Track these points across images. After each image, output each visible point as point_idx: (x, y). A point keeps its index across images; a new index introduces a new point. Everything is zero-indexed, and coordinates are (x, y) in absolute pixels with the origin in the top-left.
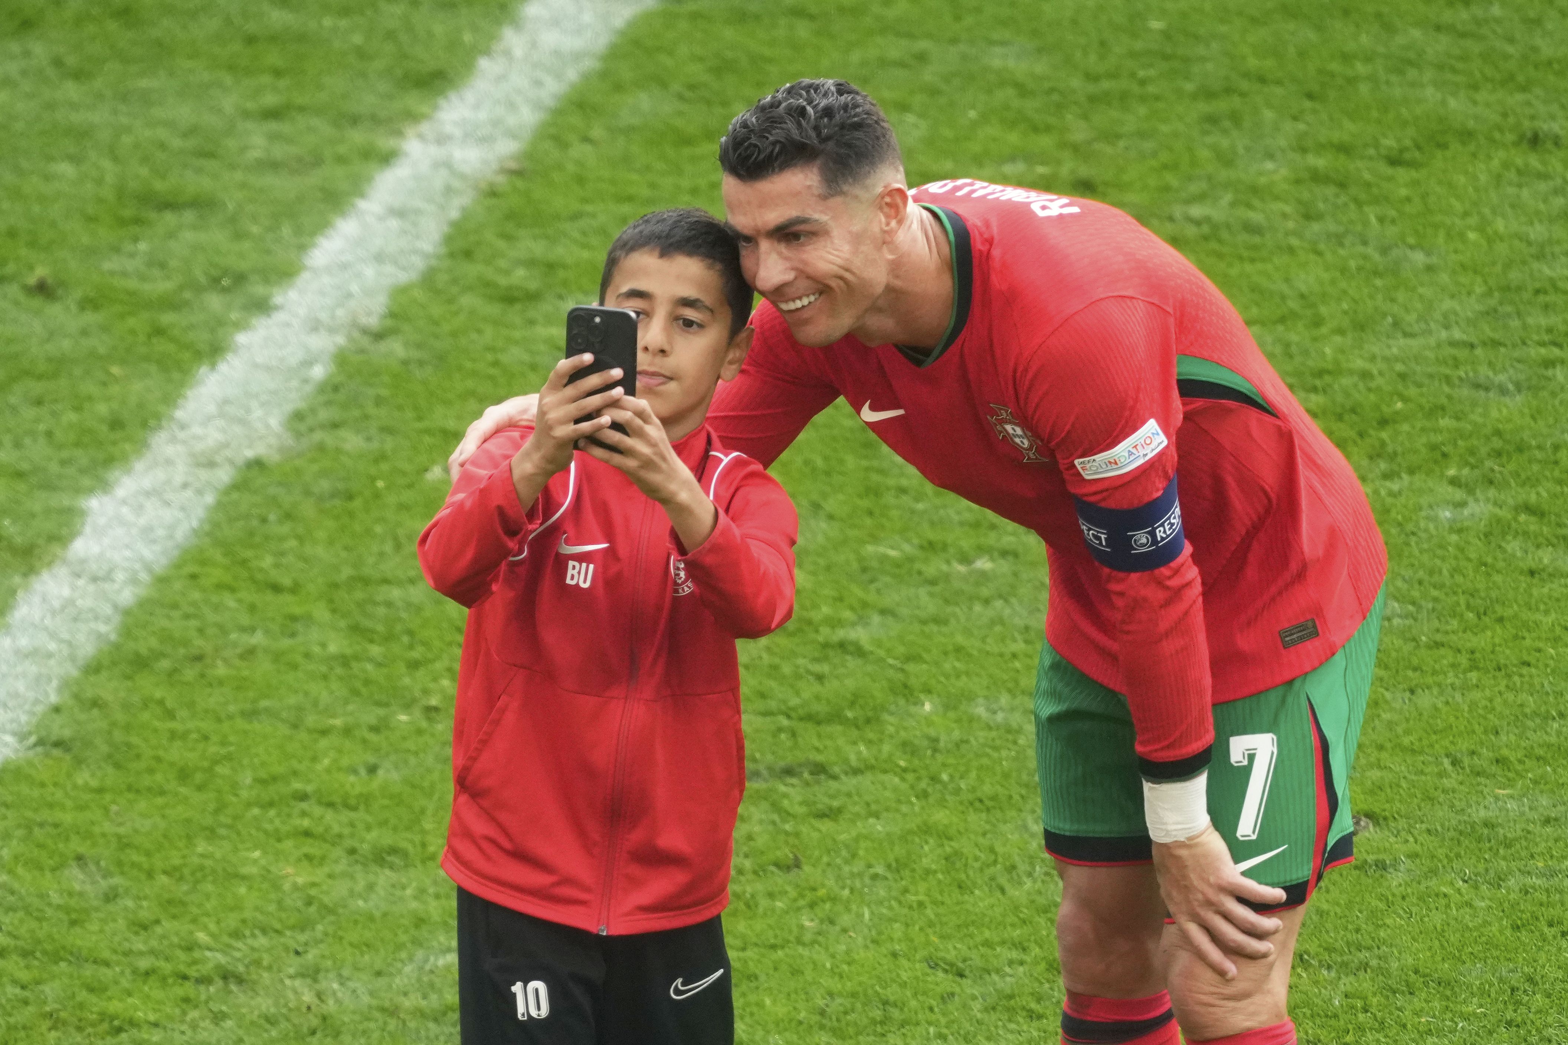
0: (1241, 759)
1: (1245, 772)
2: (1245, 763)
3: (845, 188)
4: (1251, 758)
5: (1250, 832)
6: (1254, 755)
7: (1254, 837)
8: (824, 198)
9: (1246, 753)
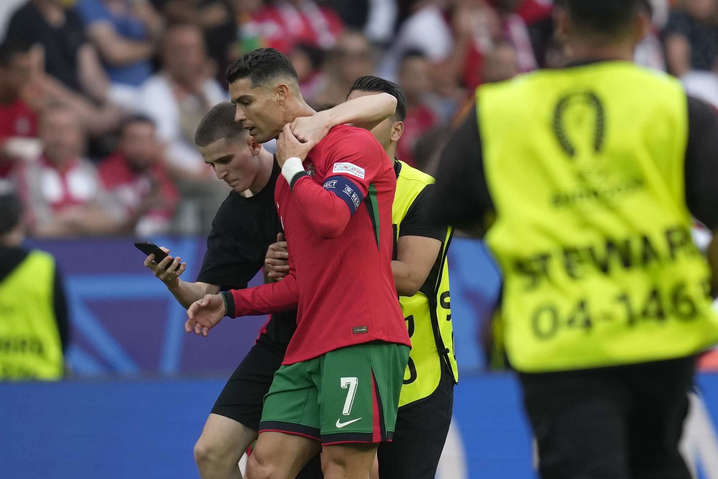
0: (345, 386)
1: (346, 391)
2: (346, 387)
3: (261, 84)
4: (349, 386)
5: (347, 413)
6: (350, 384)
7: (349, 414)
8: (252, 88)
9: (347, 384)
